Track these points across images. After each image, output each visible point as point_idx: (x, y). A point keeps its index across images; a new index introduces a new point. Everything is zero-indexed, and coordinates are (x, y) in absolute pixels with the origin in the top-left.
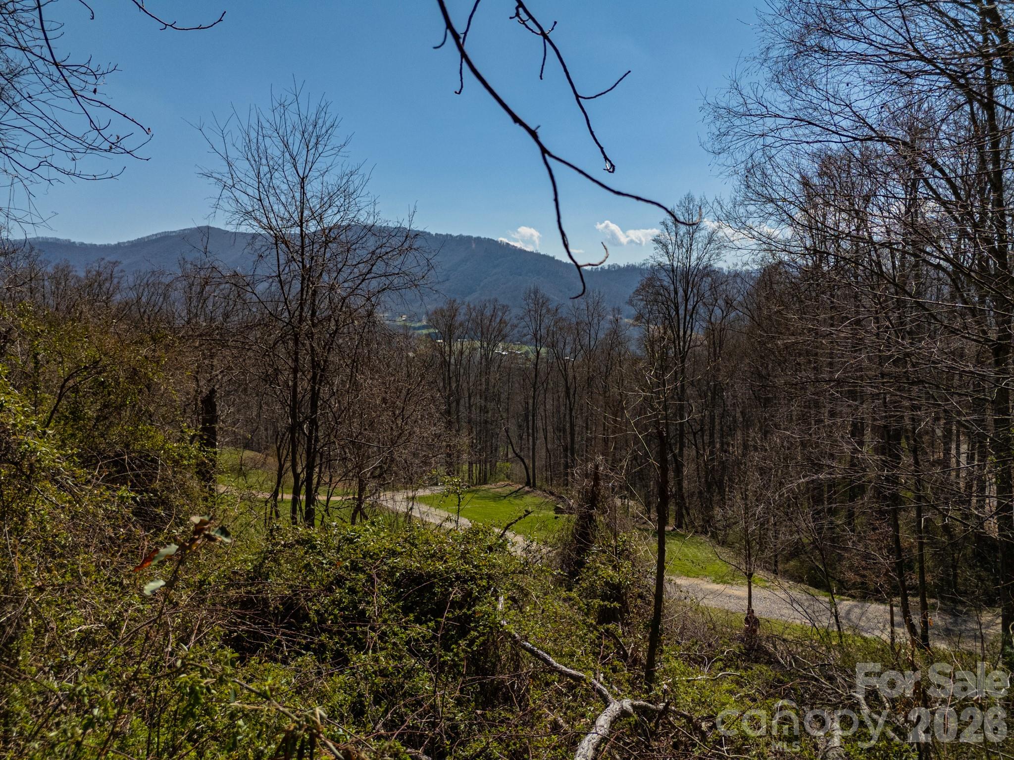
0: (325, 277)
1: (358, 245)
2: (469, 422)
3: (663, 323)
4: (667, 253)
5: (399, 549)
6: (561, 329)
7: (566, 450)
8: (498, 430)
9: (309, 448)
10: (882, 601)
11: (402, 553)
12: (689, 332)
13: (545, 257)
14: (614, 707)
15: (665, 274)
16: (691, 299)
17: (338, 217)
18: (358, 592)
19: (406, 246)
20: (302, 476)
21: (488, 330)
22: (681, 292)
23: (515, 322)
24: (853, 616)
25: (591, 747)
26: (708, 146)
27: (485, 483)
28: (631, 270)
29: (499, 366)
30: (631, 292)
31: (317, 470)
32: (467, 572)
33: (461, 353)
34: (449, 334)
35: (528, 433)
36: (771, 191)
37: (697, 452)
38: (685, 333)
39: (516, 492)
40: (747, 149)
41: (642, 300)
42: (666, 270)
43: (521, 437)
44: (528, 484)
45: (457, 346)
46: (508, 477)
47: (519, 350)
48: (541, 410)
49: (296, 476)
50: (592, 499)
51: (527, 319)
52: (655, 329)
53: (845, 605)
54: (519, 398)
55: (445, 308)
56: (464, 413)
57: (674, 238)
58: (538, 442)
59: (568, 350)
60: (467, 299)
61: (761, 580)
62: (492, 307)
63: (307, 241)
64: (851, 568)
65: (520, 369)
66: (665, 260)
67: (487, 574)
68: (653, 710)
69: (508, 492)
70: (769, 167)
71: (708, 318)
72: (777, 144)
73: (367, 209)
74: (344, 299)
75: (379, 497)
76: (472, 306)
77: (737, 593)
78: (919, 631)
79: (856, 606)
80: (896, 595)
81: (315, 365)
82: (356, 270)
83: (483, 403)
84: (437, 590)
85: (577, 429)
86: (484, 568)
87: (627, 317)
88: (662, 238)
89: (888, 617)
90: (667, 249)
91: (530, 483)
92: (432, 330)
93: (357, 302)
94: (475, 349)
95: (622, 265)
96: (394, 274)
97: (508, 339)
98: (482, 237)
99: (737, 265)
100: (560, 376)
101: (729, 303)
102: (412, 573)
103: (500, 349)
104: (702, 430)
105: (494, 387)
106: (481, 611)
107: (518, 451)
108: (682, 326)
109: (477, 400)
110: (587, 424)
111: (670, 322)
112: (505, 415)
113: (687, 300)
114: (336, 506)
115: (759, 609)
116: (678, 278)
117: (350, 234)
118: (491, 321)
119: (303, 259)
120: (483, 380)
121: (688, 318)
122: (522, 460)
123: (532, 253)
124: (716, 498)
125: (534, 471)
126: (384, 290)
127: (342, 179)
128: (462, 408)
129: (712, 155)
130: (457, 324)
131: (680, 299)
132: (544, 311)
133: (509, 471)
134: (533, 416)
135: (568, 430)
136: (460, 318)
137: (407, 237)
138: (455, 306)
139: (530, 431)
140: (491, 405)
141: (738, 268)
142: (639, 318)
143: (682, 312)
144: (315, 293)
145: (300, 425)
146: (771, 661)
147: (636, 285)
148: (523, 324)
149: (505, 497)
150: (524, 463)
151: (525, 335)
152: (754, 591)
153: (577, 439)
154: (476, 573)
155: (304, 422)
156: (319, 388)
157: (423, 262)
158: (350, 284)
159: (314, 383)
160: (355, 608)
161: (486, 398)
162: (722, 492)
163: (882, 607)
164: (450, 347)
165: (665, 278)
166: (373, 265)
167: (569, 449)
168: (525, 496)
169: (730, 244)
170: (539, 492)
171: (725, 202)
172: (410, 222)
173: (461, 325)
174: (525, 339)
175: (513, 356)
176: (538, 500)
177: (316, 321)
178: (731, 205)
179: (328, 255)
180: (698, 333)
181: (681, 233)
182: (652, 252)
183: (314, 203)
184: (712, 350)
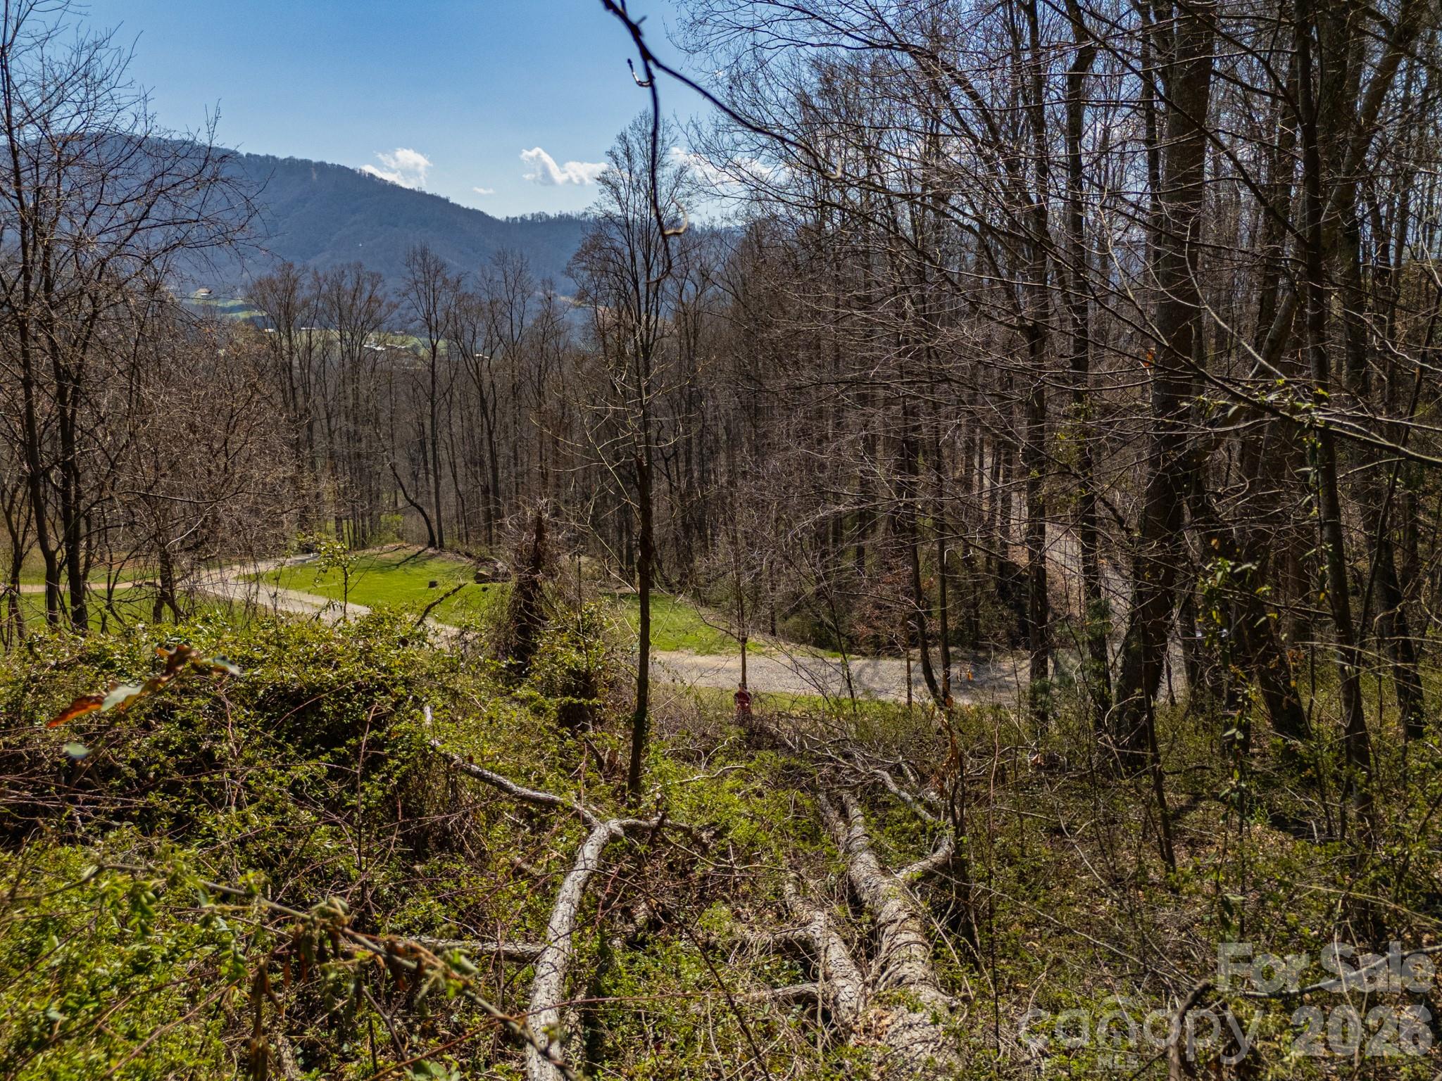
0: (64, 223)
1: (120, 171)
2: (331, 458)
3: (617, 304)
4: (619, 198)
5: (258, 655)
6: (466, 311)
7: (486, 491)
8: (378, 468)
9: (66, 510)
10: (898, 656)
11: (263, 661)
12: (653, 317)
13: (434, 199)
14: (600, 833)
15: (616, 230)
16: (655, 267)
17: (78, 120)
18: (196, 725)
19: (207, 173)
20: (59, 555)
21: (351, 312)
22: (640, 258)
23: (394, 299)
24: (864, 679)
25: (576, 887)
26: (679, 39)
27: (364, 547)
28: (565, 222)
29: (373, 370)
30: (569, 256)
31: (84, 544)
32: (372, 679)
33: (310, 349)
34: (286, 318)
35: (426, 469)
36: (765, 113)
37: (671, 485)
38: (648, 317)
39: (415, 556)
40: (733, 48)
41: (585, 268)
42: (618, 225)
43: (415, 476)
44: (432, 543)
45: (301, 338)
46: (400, 536)
47: (402, 343)
48: (444, 435)
49: (49, 557)
50: (537, 559)
51: (413, 295)
52: (606, 313)
53: (856, 664)
54: (410, 417)
55: (275, 276)
56: (321, 444)
57: (627, 176)
58: (443, 482)
59: (480, 343)
60: (311, 263)
61: (755, 645)
62: (354, 276)
63: (23, 161)
64: (862, 619)
65: (406, 373)
66: (616, 210)
67: (402, 678)
68: (645, 829)
69: (402, 558)
70: (760, 75)
71: (677, 296)
72: (772, 44)
73: (132, 108)
74: (103, 263)
75: (200, 580)
76: (321, 274)
77: (729, 665)
78: (940, 687)
79: (868, 665)
80: (915, 646)
81: (61, 374)
82: (120, 213)
83: (352, 428)
84: (326, 708)
85: (500, 460)
86: (397, 670)
87: (565, 294)
88: (610, 176)
89: (905, 674)
90: (618, 193)
91: (435, 541)
92: (256, 313)
93: (129, 266)
94: (331, 343)
95: (552, 215)
96: (191, 221)
97: (385, 326)
98: (329, 162)
99: (713, 220)
100: (470, 381)
101: (705, 275)
102: (285, 689)
103: (372, 342)
104: (675, 453)
105: (367, 402)
106: (399, 731)
107: (412, 497)
108: (643, 307)
109: (340, 423)
110: (515, 452)
111: (625, 300)
112: (388, 444)
113: (649, 271)
114: (124, 597)
115: (755, 682)
116: (636, 237)
117: (105, 150)
118: (354, 299)
119: (19, 192)
120: (349, 391)
121: (651, 295)
122: (421, 510)
123: (412, 191)
124: (696, 544)
125: (439, 525)
126: (174, 246)
127: (79, 53)
128: (317, 437)
129: (684, 54)
130: (298, 303)
131: (640, 268)
132: (439, 283)
133: (401, 528)
134: (434, 444)
135: (488, 463)
136: (303, 293)
137: (206, 160)
138: (293, 274)
139: (430, 466)
140: (366, 430)
141: (717, 225)
142: (582, 295)
143: (642, 287)
144: (48, 251)
145: (46, 473)
146: (777, 744)
147: (576, 247)
148: (407, 303)
149: (398, 565)
150: (424, 515)
151: (412, 321)
152: (750, 661)
153: (502, 474)
154: (386, 679)
155: (51, 468)
156: (74, 412)
157: (239, 204)
158: (113, 236)
159: (63, 401)
160: (195, 747)
161: (356, 419)
162: (703, 538)
163: (897, 663)
164: (290, 340)
165: (616, 237)
166: (149, 206)
167: (491, 491)
168: (428, 562)
169: (712, 190)
170: (449, 554)
171: (704, 128)
172: (211, 134)
173: (306, 304)
174: (411, 326)
175: (393, 353)
176: (447, 567)
177: (55, 298)
178: (711, 131)
179: (65, 187)
180: (666, 318)
181: (637, 170)
182: (597, 197)
183: (30, 94)
184: (684, 342)
